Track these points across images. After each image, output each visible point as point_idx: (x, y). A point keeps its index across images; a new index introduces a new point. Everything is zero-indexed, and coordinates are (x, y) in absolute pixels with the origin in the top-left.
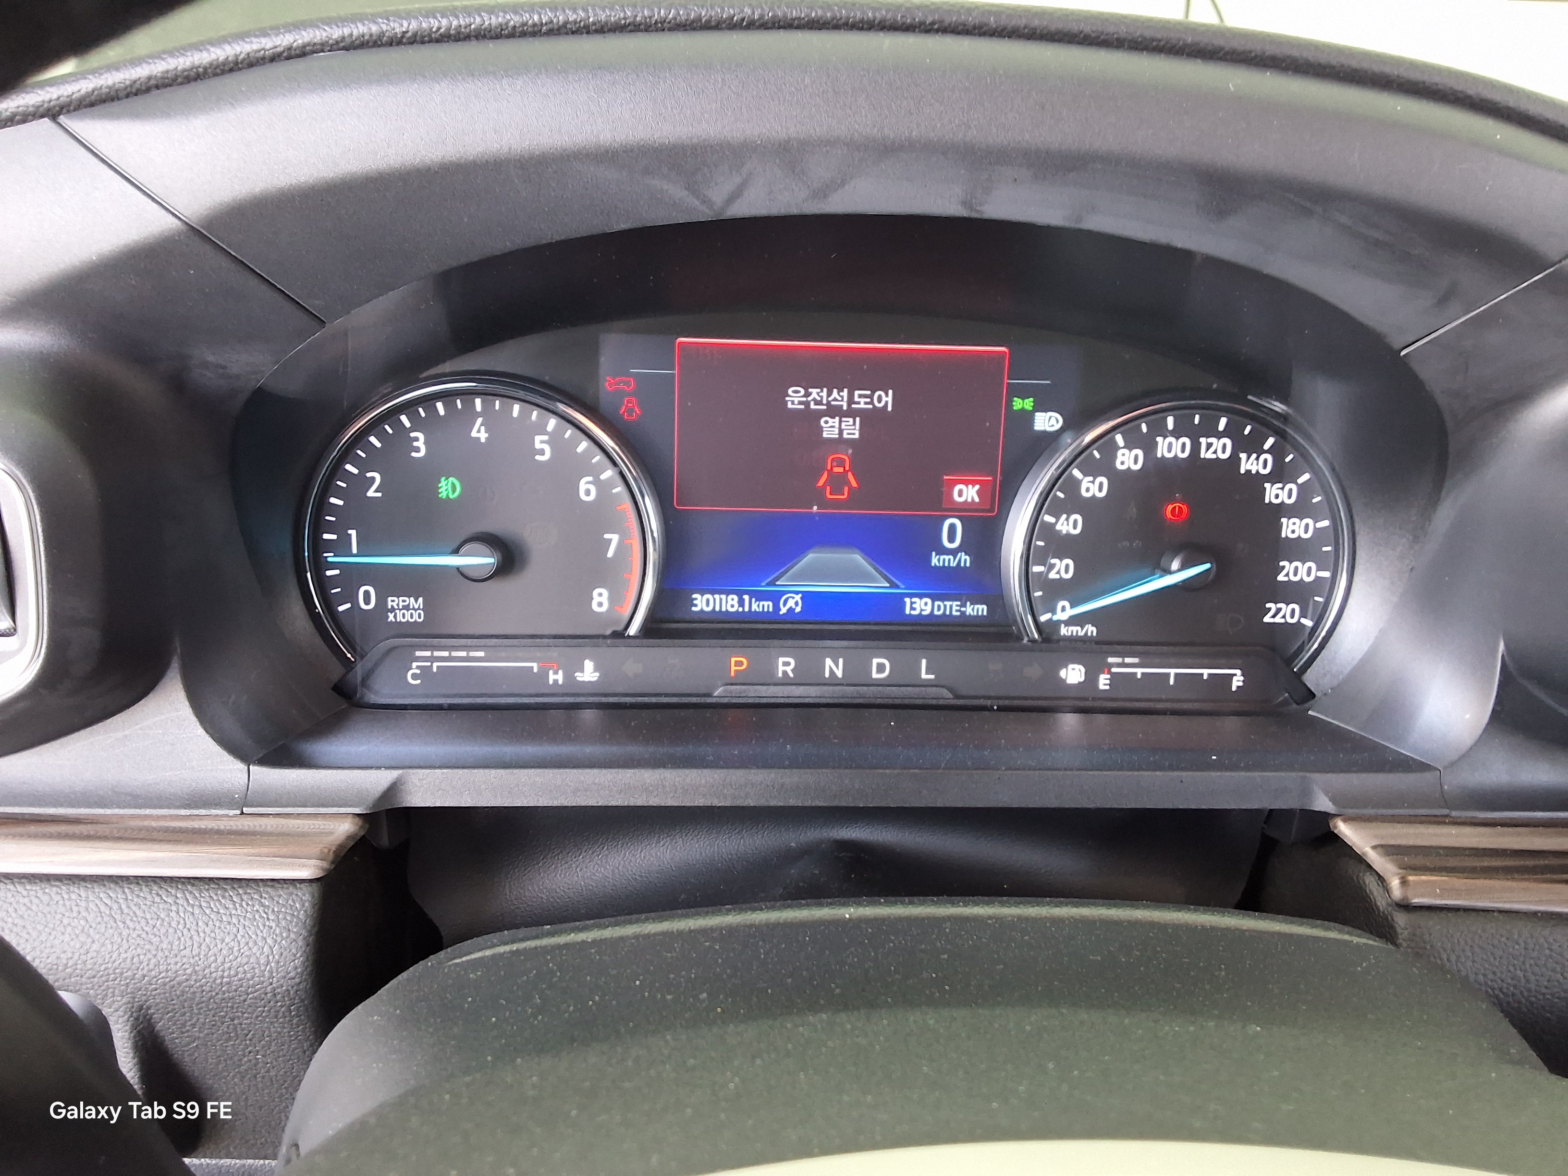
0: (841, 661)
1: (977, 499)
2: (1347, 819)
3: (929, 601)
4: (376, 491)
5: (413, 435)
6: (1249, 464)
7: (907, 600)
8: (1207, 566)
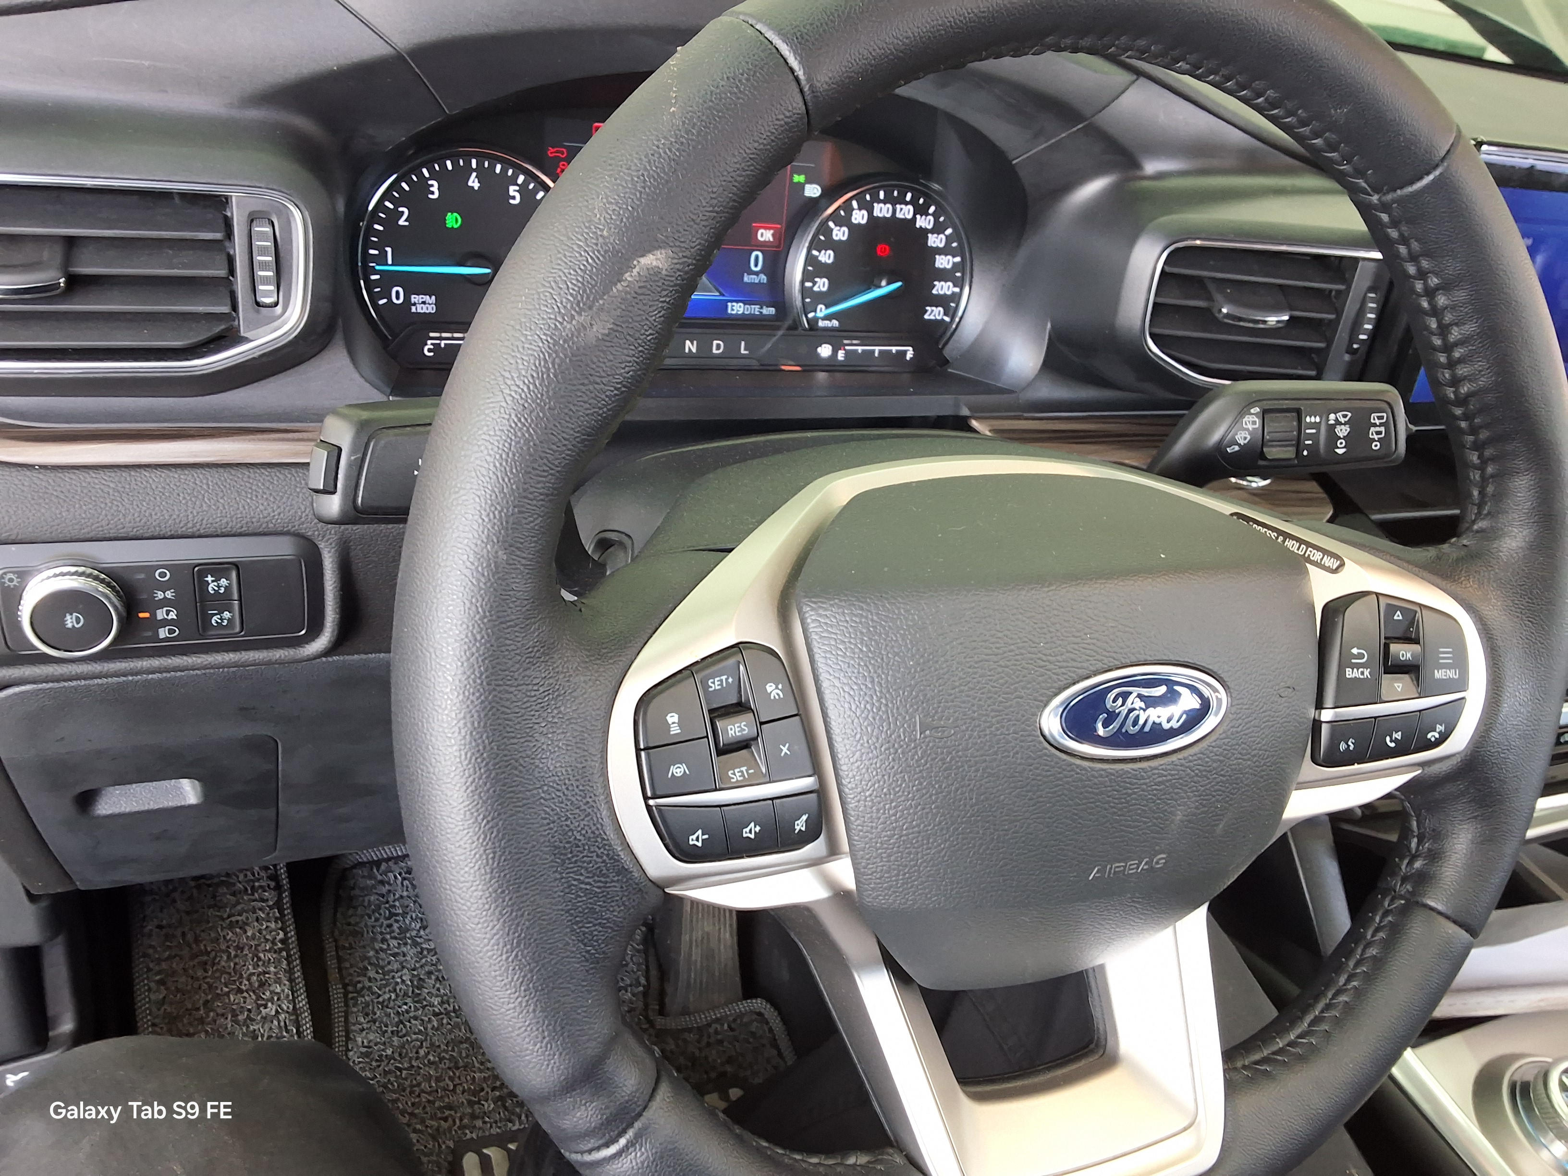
0: (695, 342)
1: (771, 239)
2: (976, 418)
3: (742, 304)
4: (406, 221)
5: (430, 182)
6: (923, 222)
7: (729, 304)
8: (899, 284)
